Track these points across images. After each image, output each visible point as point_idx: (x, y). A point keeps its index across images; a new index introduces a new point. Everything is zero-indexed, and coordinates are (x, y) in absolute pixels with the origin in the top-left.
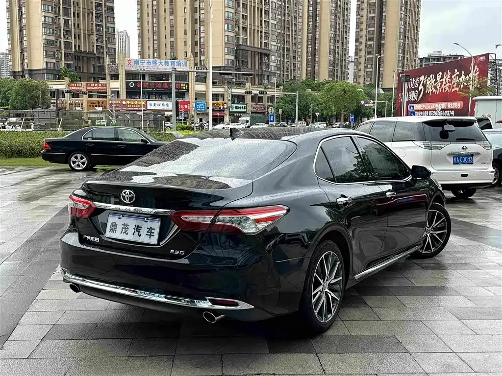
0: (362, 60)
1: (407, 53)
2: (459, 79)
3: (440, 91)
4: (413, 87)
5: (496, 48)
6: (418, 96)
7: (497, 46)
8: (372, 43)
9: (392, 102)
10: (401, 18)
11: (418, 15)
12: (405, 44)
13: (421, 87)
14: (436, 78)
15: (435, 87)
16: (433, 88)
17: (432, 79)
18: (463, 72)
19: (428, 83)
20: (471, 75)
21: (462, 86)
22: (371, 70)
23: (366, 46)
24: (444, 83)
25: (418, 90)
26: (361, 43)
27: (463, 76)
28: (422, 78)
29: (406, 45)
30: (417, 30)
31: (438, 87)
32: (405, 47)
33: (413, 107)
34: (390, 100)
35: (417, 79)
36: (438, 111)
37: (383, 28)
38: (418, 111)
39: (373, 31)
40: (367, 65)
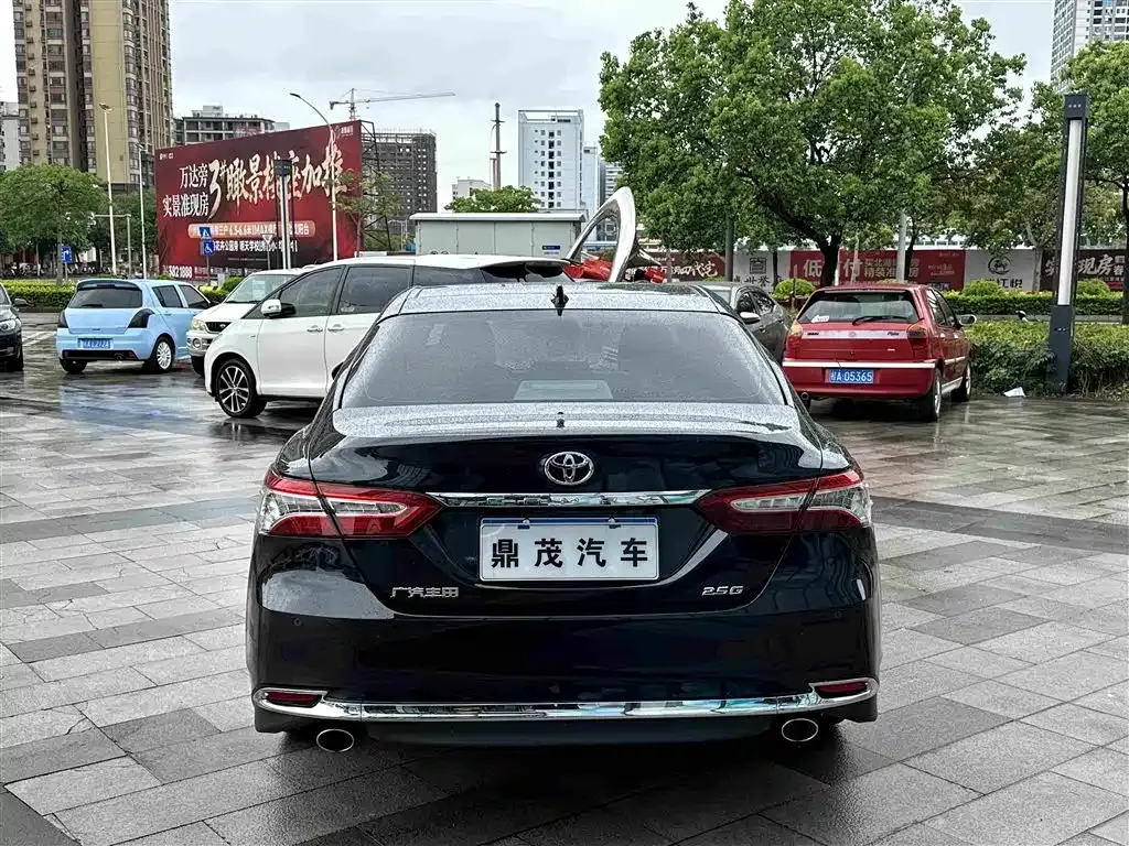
0: (40, 114)
1: (148, 105)
2: (300, 172)
3: (261, 196)
4: (196, 186)
5: (332, 108)
6: (210, 207)
7: (332, 104)
8: (60, 74)
9: (140, 217)
10: (126, 24)
11: (163, 19)
12: (140, 83)
13: (214, 186)
14: (247, 167)
15: (248, 188)
16: (243, 190)
17: (238, 170)
18: (308, 157)
19: (229, 177)
20: (325, 165)
21: (309, 188)
22: (64, 139)
23: (45, 80)
24: (268, 179)
25: (208, 192)
26: (32, 74)
27: (309, 167)
28: (215, 166)
29: (144, 86)
30: (165, 55)
31: (254, 189)
32: (141, 92)
33: (208, 229)
34: (136, 213)
35: (204, 166)
36: (268, 242)
37: (84, 42)
38: (220, 239)
39: (61, 47)
40: (54, 128)
